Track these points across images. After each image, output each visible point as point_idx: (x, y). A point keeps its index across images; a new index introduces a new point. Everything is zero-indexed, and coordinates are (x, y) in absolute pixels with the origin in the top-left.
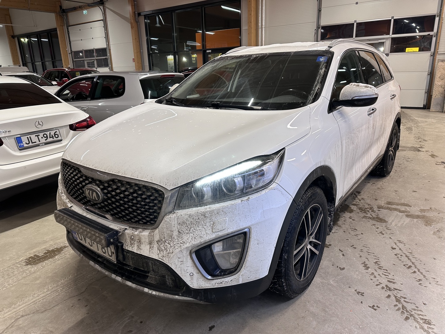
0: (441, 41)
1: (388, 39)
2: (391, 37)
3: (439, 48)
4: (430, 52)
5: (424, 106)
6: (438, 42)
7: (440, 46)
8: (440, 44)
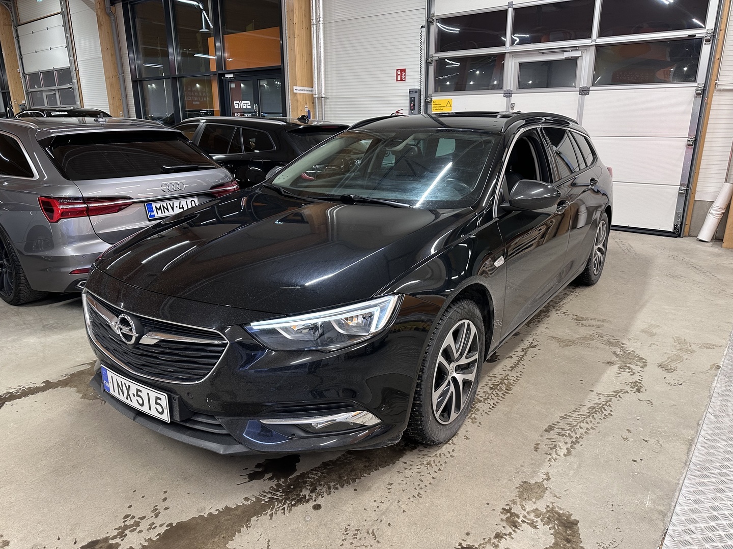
0: (725, 54)
1: (588, 48)
2: (594, 43)
3: (721, 73)
4: (696, 85)
5: (675, 229)
6: (717, 57)
7: (722, 69)
8: (723, 64)
